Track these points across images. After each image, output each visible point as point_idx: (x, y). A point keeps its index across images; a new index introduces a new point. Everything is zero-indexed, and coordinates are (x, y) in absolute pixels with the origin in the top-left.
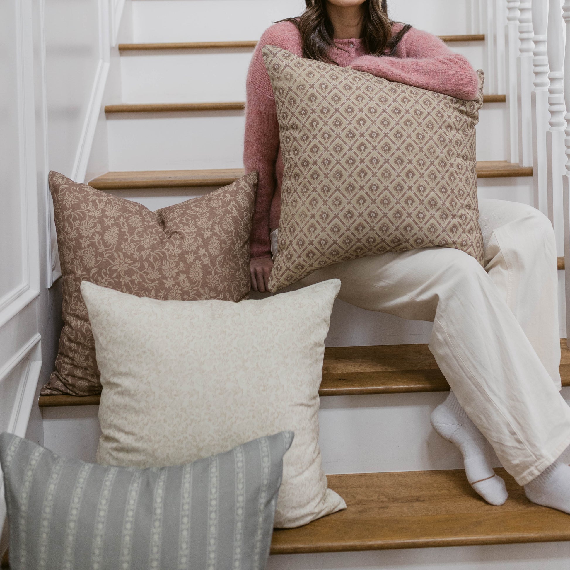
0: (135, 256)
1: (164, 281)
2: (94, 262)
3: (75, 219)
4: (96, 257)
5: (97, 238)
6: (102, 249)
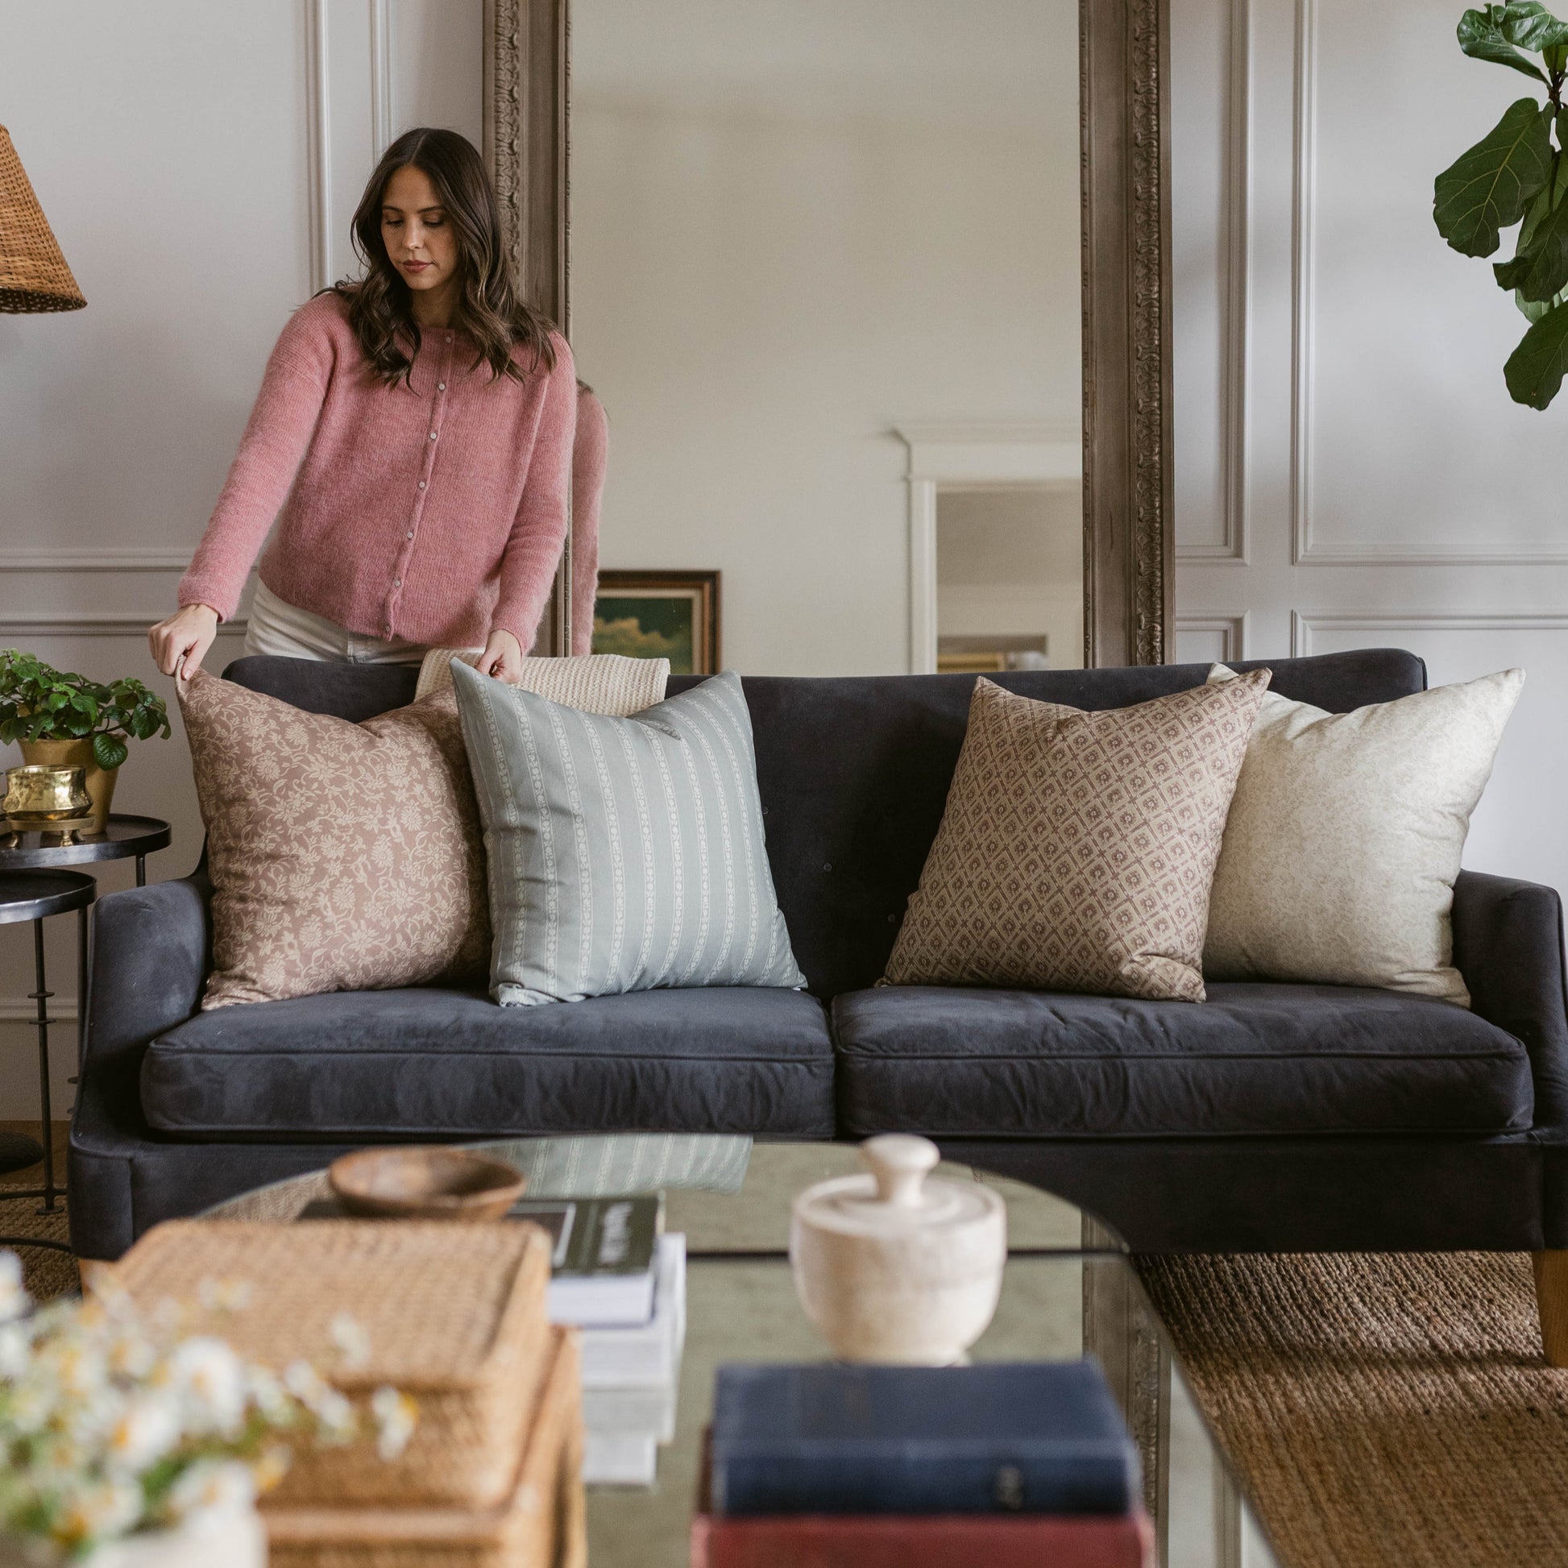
0: (342, 759)
1: (393, 792)
2: (277, 771)
3: (230, 716)
4: (279, 763)
5: (275, 738)
6: (287, 751)
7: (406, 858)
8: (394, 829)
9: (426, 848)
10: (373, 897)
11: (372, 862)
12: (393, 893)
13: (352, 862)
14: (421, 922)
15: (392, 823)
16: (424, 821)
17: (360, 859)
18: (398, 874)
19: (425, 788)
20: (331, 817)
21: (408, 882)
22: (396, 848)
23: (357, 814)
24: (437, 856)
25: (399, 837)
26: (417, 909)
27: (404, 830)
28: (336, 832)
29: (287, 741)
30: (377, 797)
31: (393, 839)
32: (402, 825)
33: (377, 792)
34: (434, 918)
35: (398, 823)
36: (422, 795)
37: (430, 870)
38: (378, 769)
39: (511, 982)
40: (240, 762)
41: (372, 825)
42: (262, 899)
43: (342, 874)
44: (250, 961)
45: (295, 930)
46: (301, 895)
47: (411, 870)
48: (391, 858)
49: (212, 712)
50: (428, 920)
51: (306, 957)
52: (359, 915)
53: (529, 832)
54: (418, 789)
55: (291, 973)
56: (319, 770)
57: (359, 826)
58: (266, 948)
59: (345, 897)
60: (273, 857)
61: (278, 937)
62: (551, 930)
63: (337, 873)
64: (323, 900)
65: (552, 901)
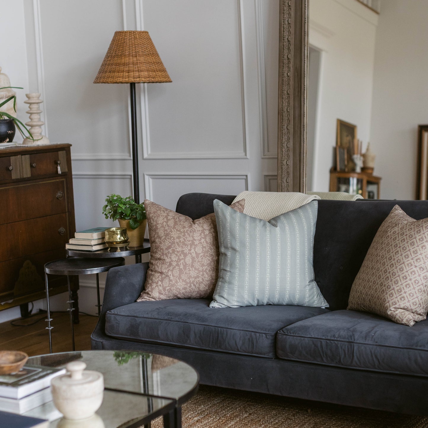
7: (195, 261)
8: (193, 253)
9: (202, 259)
10: (184, 273)
11: (185, 262)
12: (190, 272)
13: (179, 262)
14: (199, 281)
15: (193, 250)
16: (203, 250)
17: (182, 261)
18: (192, 266)
19: (205, 240)
20: (175, 248)
21: (195, 269)
22: (193, 258)
23: (182, 248)
24: (206, 261)
25: (194, 255)
26: (198, 277)
27: (196, 253)
28: (176, 253)
29: (168, 225)
30: (189, 243)
31: (192, 255)
32: (195, 251)
33: (189, 241)
34: (203, 279)
35: (194, 251)
36: (204, 242)
37: (203, 265)
38: (191, 234)
39: (215, 300)
40: (155, 231)
41: (186, 251)
42: (156, 271)
43: (176, 265)
44: (150, 289)
45: (162, 281)
46: (164, 271)
47: (197, 265)
48: (191, 261)
49: (151, 215)
50: (201, 280)
51: (164, 289)
52: (180, 278)
53: (226, 255)
54: (203, 240)
55: (160, 293)
56: (174, 234)
57: (183, 251)
58: (154, 285)
59: (176, 272)
60: (160, 259)
61: (157, 283)
62: (226, 286)
63: (175, 265)
64: (170, 273)
65: (227, 277)
